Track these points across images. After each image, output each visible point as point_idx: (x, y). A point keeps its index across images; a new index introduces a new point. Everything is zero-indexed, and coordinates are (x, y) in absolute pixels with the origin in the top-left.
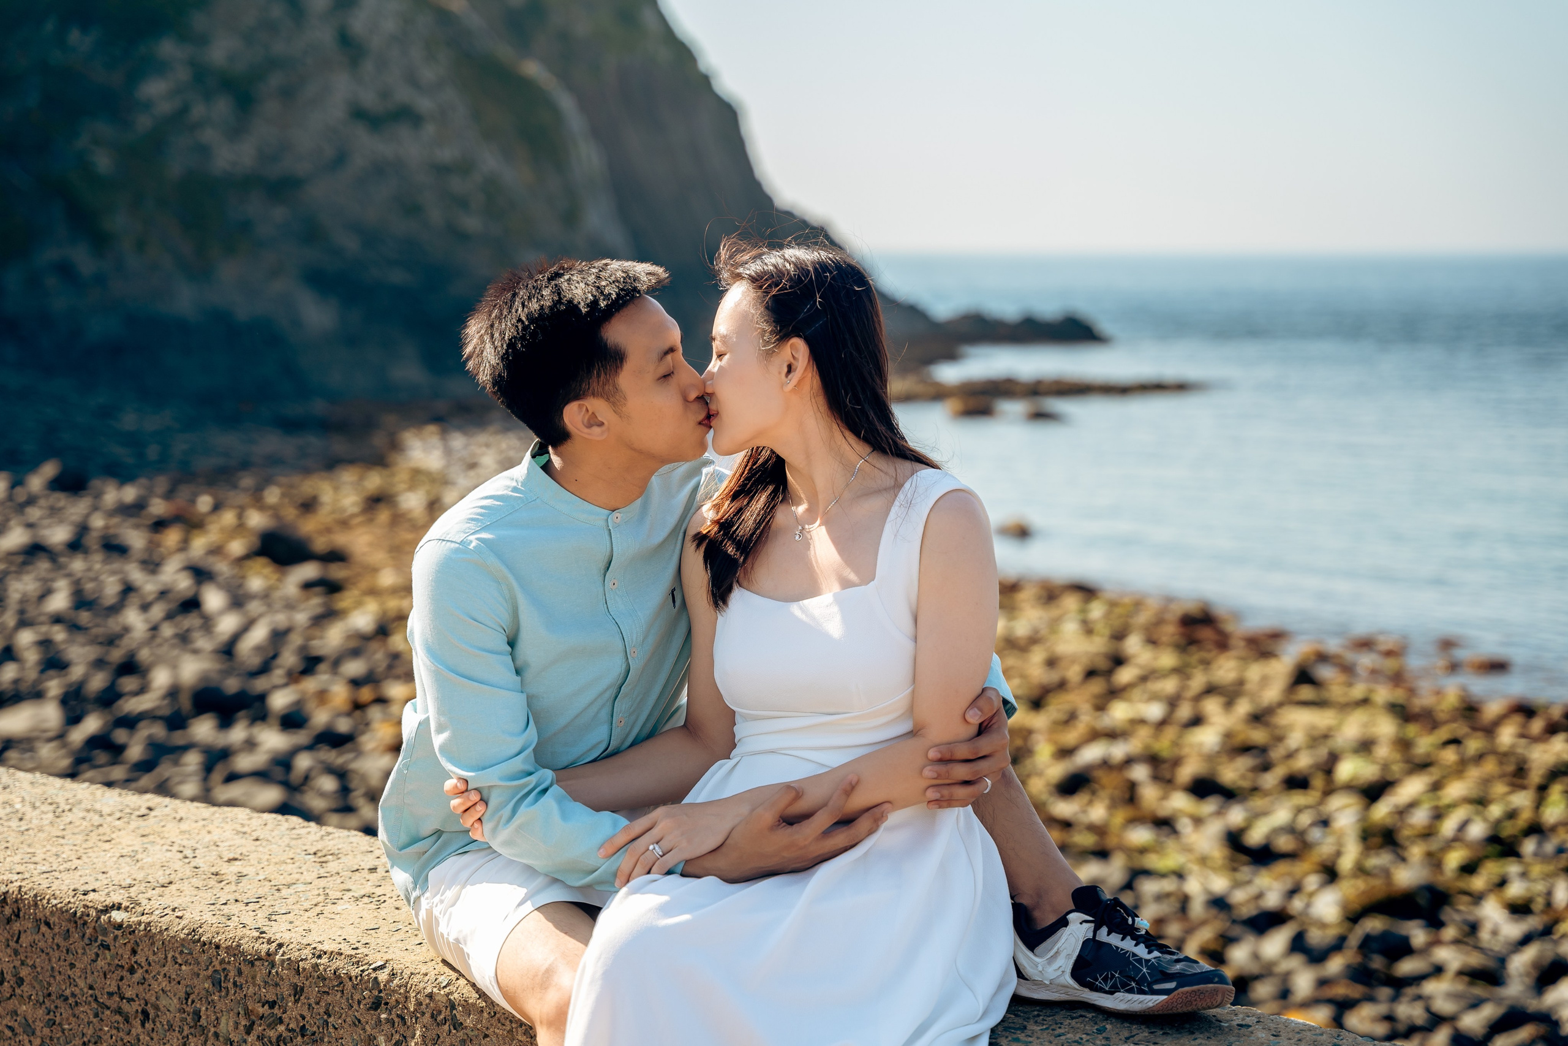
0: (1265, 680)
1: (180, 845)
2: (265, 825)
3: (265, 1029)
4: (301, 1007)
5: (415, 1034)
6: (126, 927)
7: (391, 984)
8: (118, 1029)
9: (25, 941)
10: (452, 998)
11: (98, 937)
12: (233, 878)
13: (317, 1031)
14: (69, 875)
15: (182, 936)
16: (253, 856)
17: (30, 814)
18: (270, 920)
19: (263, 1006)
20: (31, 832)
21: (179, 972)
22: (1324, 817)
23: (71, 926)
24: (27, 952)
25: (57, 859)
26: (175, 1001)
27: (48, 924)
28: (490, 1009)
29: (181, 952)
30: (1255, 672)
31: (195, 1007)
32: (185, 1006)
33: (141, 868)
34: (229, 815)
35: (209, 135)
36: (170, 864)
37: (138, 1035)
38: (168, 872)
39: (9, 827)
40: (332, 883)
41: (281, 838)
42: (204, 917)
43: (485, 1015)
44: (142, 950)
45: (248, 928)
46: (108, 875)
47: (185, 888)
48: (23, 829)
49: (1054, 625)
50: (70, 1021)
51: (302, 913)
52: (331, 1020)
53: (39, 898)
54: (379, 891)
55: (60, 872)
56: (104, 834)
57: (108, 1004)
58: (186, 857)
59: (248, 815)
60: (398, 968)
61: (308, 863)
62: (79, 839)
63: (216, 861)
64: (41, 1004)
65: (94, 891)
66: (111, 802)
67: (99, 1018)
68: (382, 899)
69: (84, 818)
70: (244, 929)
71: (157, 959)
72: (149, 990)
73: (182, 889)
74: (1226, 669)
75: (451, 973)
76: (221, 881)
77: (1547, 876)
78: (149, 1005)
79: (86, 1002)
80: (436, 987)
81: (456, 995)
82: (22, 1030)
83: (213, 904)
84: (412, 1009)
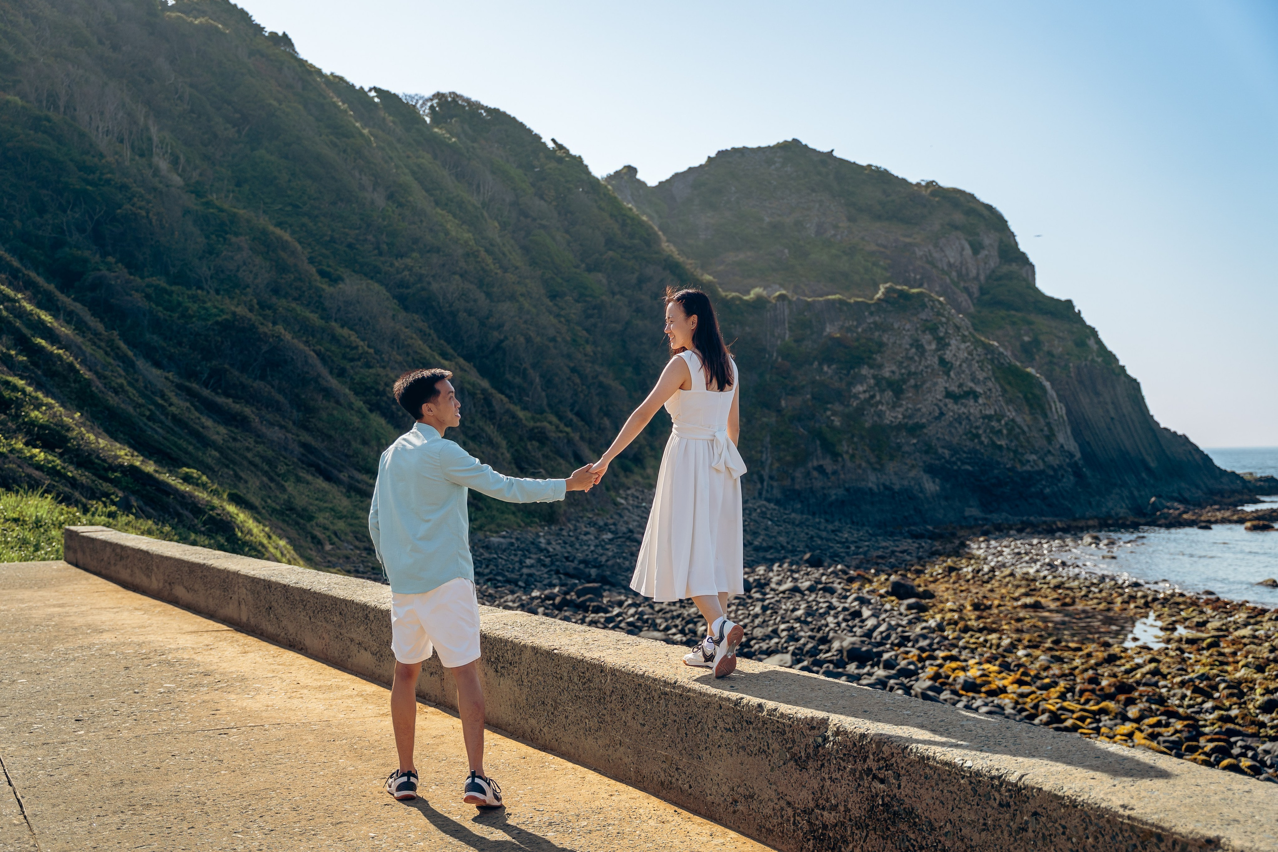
35: (883, 408)
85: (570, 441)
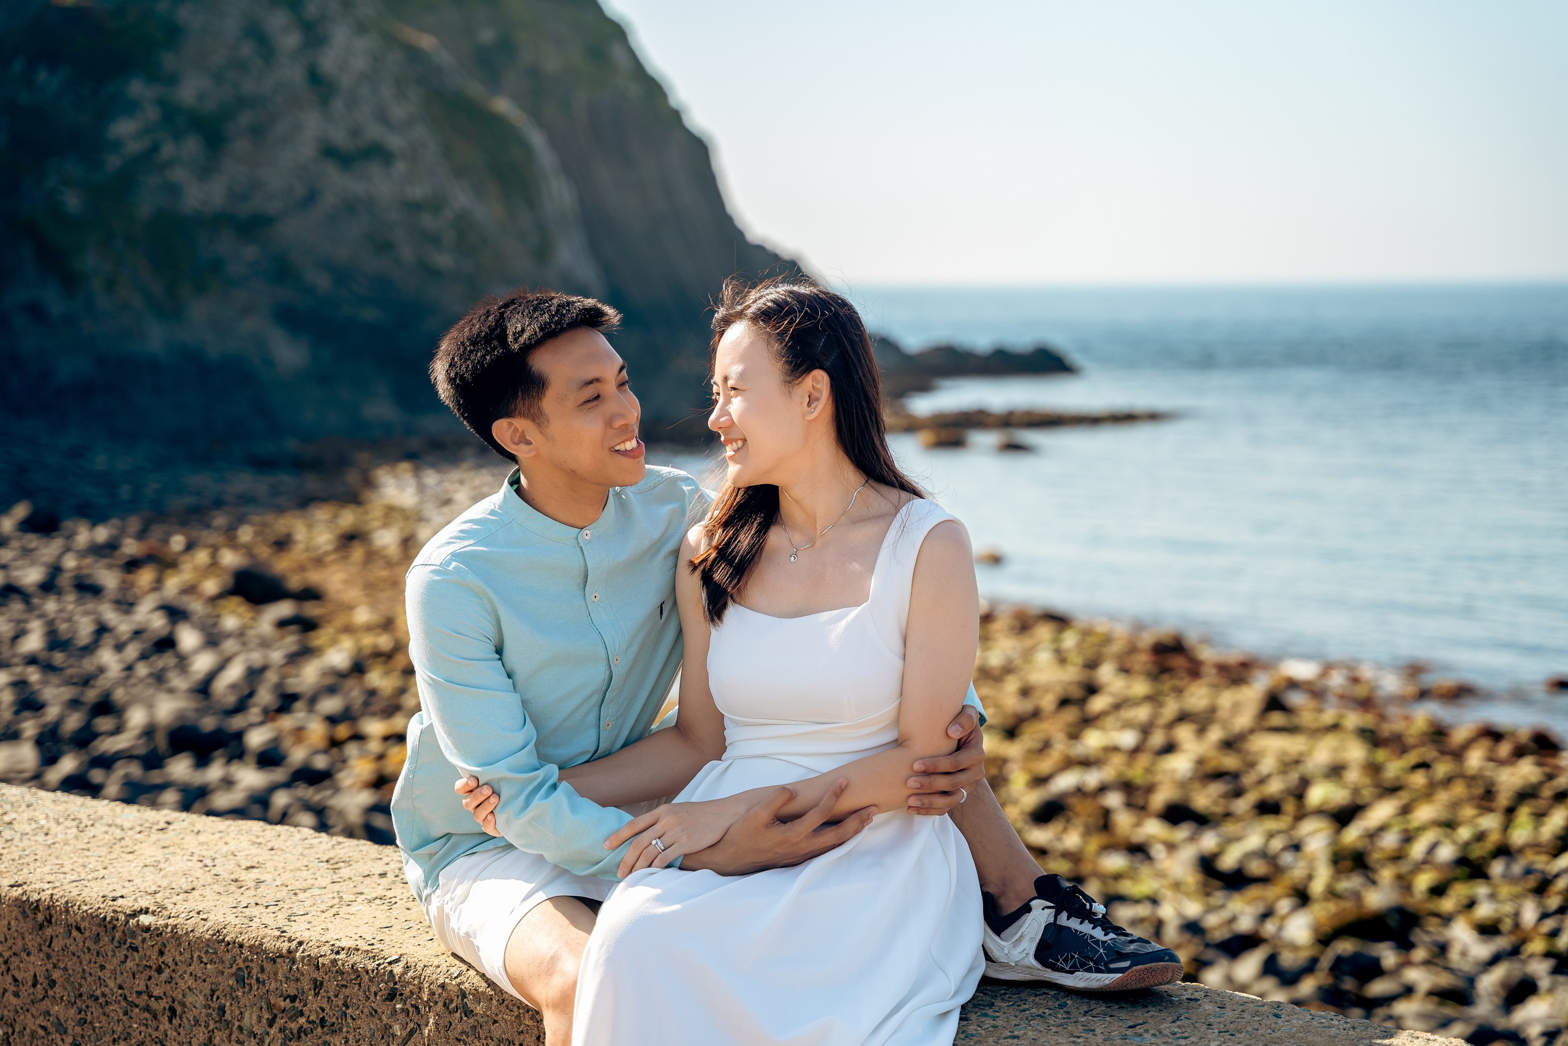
0: (1236, 707)
1: (199, 855)
2: (279, 836)
3: (286, 1022)
4: (321, 1000)
5: (428, 1022)
6: (154, 930)
7: (405, 976)
8: (146, 1026)
9: (57, 945)
10: (463, 987)
11: (126, 940)
12: (252, 884)
13: (336, 1022)
14: (96, 884)
15: (207, 937)
16: (269, 864)
17: (54, 828)
18: (289, 920)
19: (285, 1000)
20: (57, 845)
21: (204, 971)
22: (1295, 842)
23: (101, 930)
24: (58, 956)
25: (84, 869)
26: (201, 998)
27: (79, 929)
28: (499, 996)
29: (207, 952)
30: (1226, 699)
31: (220, 1002)
32: (210, 1003)
33: (165, 876)
34: (244, 827)
35: (178, 174)
36: (192, 872)
37: (166, 1030)
38: (190, 879)
39: (36, 841)
40: (346, 888)
41: (294, 848)
42: (228, 919)
43: (494, 1002)
44: (169, 951)
45: (270, 928)
46: (134, 883)
47: (207, 894)
48: (49, 842)
49: (1028, 654)
50: (100, 1019)
51: (319, 914)
52: (349, 1011)
53: (70, 905)
54: (389, 894)
55: (89, 881)
56: (127, 846)
57: (137, 1002)
58: (206, 866)
59: (261, 827)
60: (412, 961)
61: (321, 869)
62: (104, 851)
63: (235, 869)
64: (72, 1004)
65: (122, 897)
66: (131, 818)
67: (128, 1016)
68: (393, 900)
69: (106, 833)
70: (266, 929)
71: (183, 959)
72: (176, 988)
73: (204, 894)
74: (1198, 697)
75: (461, 965)
76: (241, 887)
77: (1516, 898)
78: (176, 1003)
79: (115, 1001)
80: (447, 978)
81: (467, 985)
82: (54, 1029)
83: (235, 907)
84: (425, 999)
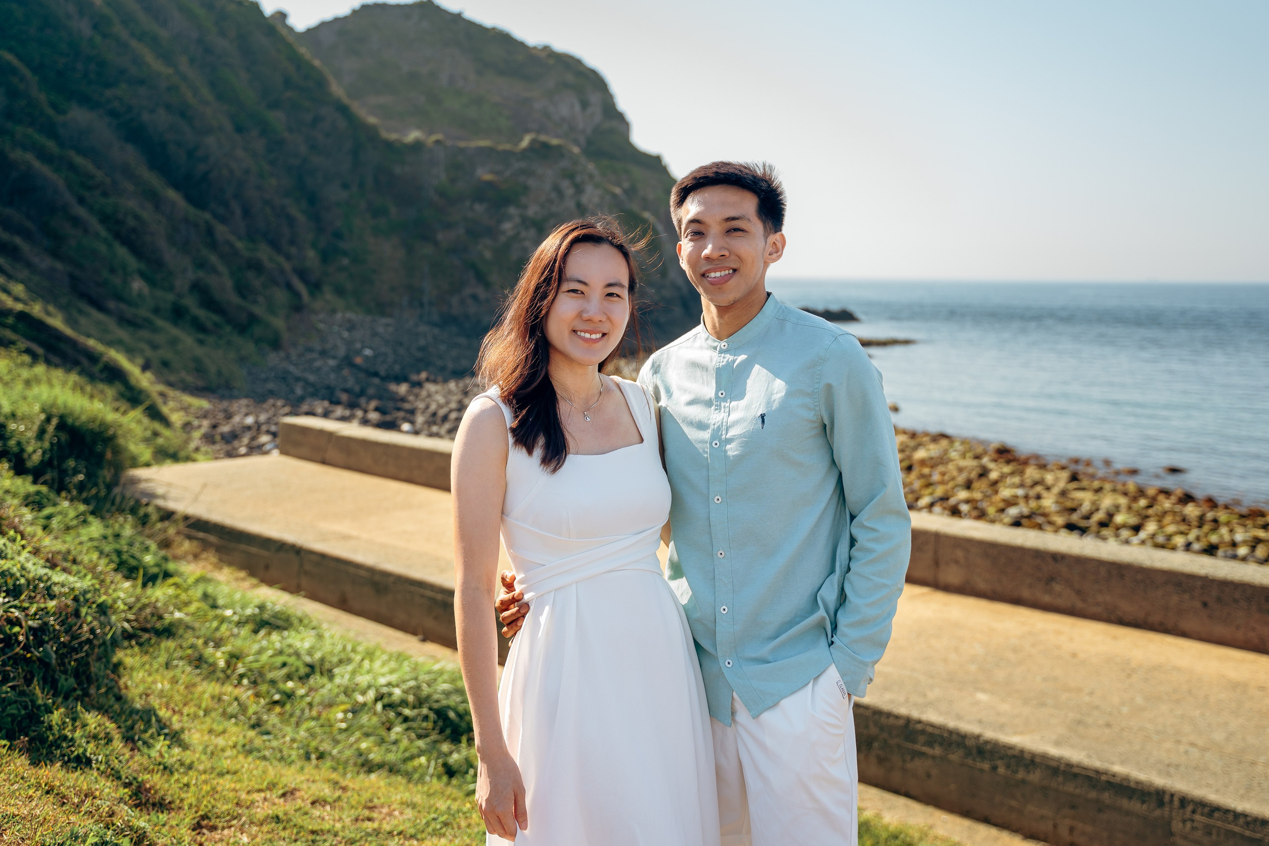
85: (282, 271)
